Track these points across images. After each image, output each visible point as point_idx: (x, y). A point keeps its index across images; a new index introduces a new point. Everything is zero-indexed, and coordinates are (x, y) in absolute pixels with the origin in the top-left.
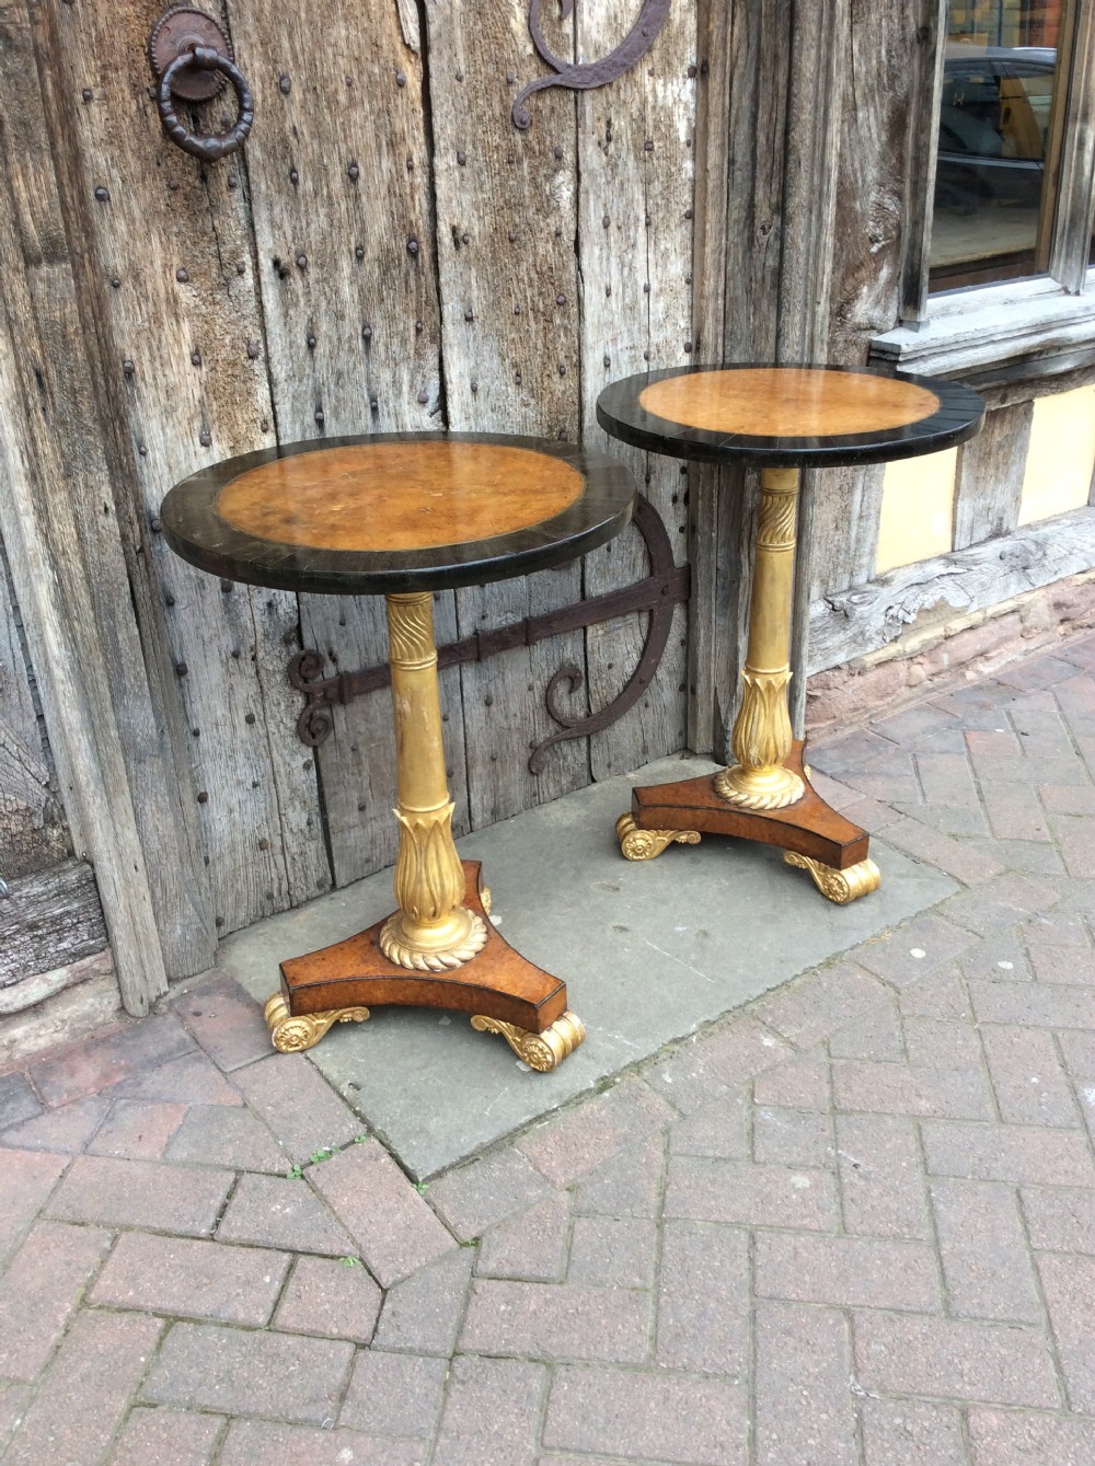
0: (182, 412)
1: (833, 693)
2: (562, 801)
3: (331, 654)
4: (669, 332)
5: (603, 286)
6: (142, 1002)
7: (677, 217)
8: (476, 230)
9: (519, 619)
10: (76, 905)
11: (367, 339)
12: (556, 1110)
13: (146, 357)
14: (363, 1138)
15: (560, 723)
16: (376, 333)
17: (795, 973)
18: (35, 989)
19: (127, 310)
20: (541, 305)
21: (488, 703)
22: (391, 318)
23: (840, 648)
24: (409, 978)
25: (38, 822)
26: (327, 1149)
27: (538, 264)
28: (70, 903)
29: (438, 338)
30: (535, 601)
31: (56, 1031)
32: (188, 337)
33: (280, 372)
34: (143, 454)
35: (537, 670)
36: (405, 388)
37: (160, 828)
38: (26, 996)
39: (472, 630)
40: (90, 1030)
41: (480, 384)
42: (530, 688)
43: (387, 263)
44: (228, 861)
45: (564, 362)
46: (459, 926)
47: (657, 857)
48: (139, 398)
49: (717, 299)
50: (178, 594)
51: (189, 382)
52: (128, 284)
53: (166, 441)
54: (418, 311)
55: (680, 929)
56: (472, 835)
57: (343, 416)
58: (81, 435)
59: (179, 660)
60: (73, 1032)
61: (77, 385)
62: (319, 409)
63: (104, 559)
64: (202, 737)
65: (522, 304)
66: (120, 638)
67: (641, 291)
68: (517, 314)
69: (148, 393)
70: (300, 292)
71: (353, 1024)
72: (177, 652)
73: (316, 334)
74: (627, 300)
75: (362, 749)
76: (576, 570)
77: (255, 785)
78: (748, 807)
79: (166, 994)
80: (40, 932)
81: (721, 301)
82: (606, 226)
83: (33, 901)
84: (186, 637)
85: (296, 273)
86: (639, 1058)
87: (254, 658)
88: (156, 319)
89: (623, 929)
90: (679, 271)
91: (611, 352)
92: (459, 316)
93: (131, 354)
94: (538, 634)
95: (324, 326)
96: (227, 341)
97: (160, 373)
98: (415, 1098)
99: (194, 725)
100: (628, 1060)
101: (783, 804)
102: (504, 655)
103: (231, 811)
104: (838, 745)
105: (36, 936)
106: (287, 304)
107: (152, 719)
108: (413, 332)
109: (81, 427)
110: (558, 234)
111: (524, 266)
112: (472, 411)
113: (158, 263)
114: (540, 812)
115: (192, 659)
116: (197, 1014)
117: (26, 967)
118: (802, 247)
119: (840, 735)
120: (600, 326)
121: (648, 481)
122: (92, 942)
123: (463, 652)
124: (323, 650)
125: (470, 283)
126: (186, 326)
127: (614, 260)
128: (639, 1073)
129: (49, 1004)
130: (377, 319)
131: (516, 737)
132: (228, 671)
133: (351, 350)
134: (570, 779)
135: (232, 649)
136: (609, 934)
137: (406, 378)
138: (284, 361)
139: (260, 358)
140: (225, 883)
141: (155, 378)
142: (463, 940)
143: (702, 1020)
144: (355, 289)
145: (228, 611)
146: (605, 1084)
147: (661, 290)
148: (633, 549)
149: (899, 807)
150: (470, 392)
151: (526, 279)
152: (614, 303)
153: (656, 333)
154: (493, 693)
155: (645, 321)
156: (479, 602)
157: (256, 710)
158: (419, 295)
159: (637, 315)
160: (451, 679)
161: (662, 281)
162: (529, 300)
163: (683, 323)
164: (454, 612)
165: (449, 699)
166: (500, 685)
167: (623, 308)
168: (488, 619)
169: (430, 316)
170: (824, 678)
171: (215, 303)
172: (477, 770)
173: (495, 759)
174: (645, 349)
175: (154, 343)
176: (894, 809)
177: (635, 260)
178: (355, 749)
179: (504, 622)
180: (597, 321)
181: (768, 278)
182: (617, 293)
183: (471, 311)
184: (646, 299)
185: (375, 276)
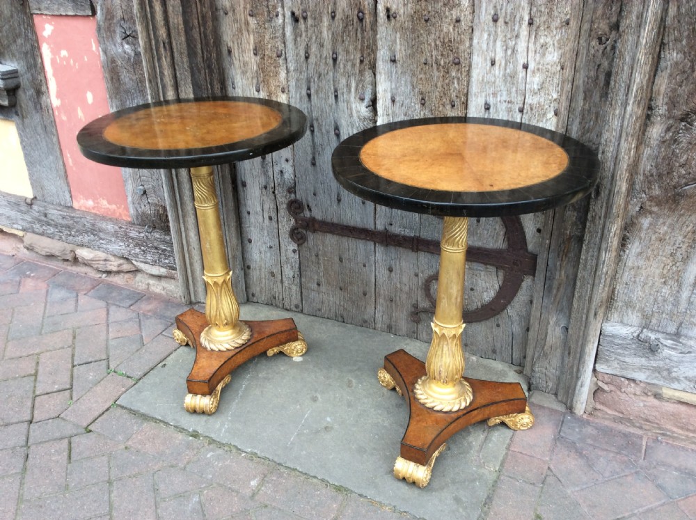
0: (249, 75)
1: (624, 396)
3: (308, 206)
4: (542, 99)
5: (488, 58)
6: (184, 298)
7: (557, 23)
8: (402, 11)
9: (412, 235)
11: (335, 60)
12: (172, 425)
13: (236, 47)
14: (134, 379)
16: (340, 57)
17: (317, 475)
19: (229, 25)
20: (442, 63)
21: (391, 270)
22: (347, 52)
23: (640, 369)
26: (125, 373)
27: (441, 37)
28: (167, 247)
29: (373, 68)
30: (423, 229)
31: (162, 290)
32: (252, 42)
33: (292, 67)
34: (234, 88)
35: (422, 268)
36: (353, 90)
38: (152, 271)
39: (383, 228)
40: (171, 296)
41: (397, 99)
42: (416, 275)
43: (347, 22)
44: (258, 272)
45: (455, 98)
48: (233, 64)
51: (253, 61)
52: (230, 14)
53: (242, 85)
54: (362, 51)
55: (327, 419)
56: (375, 331)
57: (320, 95)
59: (244, 180)
60: (166, 294)
62: (309, 89)
64: (252, 216)
65: (429, 59)
67: (520, 67)
68: (425, 64)
69: (236, 62)
70: (303, 30)
72: (243, 176)
73: (309, 52)
74: (508, 71)
75: (321, 258)
77: (271, 247)
80: (159, 252)
82: (495, 20)
84: (246, 173)
85: (302, 21)
87: (274, 193)
88: (240, 31)
89: (315, 400)
90: (555, 58)
91: (491, 101)
92: (387, 58)
93: (230, 44)
94: (420, 248)
95: (314, 49)
96: (269, 46)
97: (241, 55)
98: (161, 383)
99: (248, 209)
100: (212, 435)
101: (428, 405)
102: (401, 250)
103: (261, 253)
106: (297, 35)
108: (358, 61)
110: (458, 21)
111: (432, 37)
112: (390, 112)
113: (242, 6)
115: (249, 181)
117: (155, 261)
120: (483, 83)
124: (305, 203)
125: (396, 41)
126: (252, 37)
127: (499, 44)
128: (210, 444)
129: (161, 279)
130: (340, 50)
131: (404, 296)
132: (262, 193)
133: (326, 64)
135: (264, 184)
136: (309, 396)
137: (353, 85)
138: (293, 61)
139: (282, 58)
140: (256, 281)
141: (239, 56)
143: (256, 451)
144: (330, 33)
145: (263, 167)
146: (195, 435)
147: (538, 69)
148: (497, 228)
149: (551, 480)
150: (390, 101)
151: (433, 44)
152: (497, 71)
153: (531, 97)
154: (393, 266)
155: (522, 87)
156: (388, 215)
157: (273, 215)
158: (363, 42)
159: (515, 82)
160: (369, 247)
161: (539, 63)
162: (434, 58)
163: (555, 96)
164: (372, 214)
165: (367, 257)
166: (398, 263)
167: (504, 75)
168: (393, 226)
169: (369, 55)
170: (618, 381)
171: (265, 28)
172: (381, 301)
173: (392, 301)
174: (521, 105)
175: (239, 41)
176: (545, 478)
177: (517, 46)
178: (317, 256)
179: (403, 233)
180: (481, 79)
181: (602, 77)
182: (500, 65)
183: (395, 56)
184: (524, 73)
185: (340, 28)
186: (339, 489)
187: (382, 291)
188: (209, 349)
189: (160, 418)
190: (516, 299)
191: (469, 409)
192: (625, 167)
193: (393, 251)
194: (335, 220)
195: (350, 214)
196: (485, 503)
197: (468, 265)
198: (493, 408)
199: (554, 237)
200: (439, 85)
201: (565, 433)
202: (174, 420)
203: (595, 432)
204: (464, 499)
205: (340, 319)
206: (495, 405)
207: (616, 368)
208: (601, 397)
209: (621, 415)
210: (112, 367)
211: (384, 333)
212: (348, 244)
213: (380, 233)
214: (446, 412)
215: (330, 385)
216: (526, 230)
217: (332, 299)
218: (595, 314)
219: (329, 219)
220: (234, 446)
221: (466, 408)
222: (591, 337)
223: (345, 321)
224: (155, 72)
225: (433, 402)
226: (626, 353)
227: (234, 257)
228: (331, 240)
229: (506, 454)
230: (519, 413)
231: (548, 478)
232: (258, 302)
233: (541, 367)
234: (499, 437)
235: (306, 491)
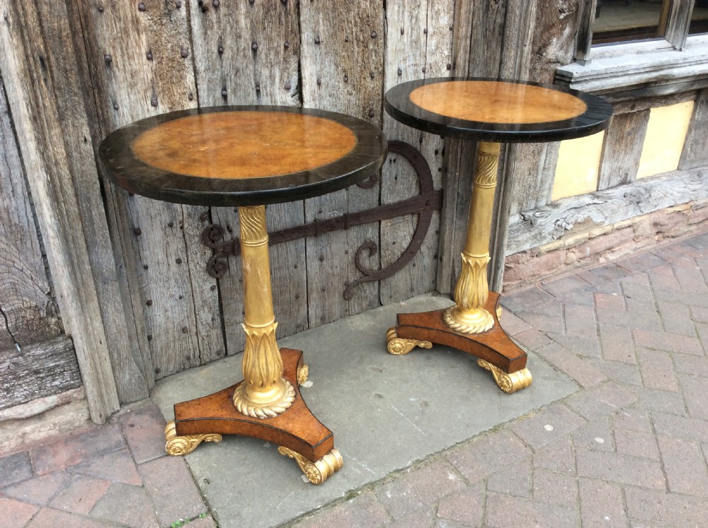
0: (140, 87)
1: (521, 266)
2: (362, 315)
3: (228, 228)
4: (438, 57)
5: (399, 28)
6: (101, 416)
9: (341, 214)
10: (62, 362)
11: (255, 51)
12: (320, 509)
13: (119, 53)
14: (204, 515)
15: (363, 273)
16: (260, 47)
17: (474, 434)
18: (37, 406)
19: (108, 26)
20: (361, 38)
21: (321, 259)
22: (270, 40)
23: (526, 241)
24: (244, 421)
25: (43, 314)
26: (182, 520)
27: (360, 13)
28: (59, 361)
29: (297, 52)
30: (351, 205)
31: (50, 429)
32: (145, 43)
33: (201, 66)
34: (116, 109)
35: (351, 243)
36: (277, 80)
37: (117, 321)
38: (32, 410)
39: (313, 219)
40: (70, 429)
41: (323, 81)
42: (346, 253)
43: (268, 7)
44: (163, 338)
45: (374, 71)
46: (278, 392)
47: (407, 354)
48: (114, 76)
49: (466, 40)
51: (146, 70)
52: (108, 10)
53: (130, 102)
54: (286, 36)
55: (412, 399)
56: (309, 331)
57: (238, 94)
58: (71, 96)
59: (136, 226)
60: (60, 430)
61: (68, 67)
63: (84, 168)
64: (150, 270)
65: (350, 36)
66: (94, 214)
67: (422, 33)
68: (346, 41)
69: (120, 75)
70: (214, 21)
71: (212, 443)
72: (135, 221)
73: (224, 46)
74: (413, 37)
76: (376, 189)
77: (181, 298)
78: (460, 331)
79: (118, 411)
80: (41, 375)
81: (468, 41)
83: (37, 358)
84: (140, 214)
85: (212, 10)
86: (374, 480)
87: (182, 228)
88: (125, 31)
89: (380, 396)
90: (445, 22)
91: (402, 66)
92: (311, 41)
93: (109, 51)
94: (351, 223)
95: (229, 42)
96: (169, 47)
97: (127, 63)
98: (239, 492)
99: (145, 263)
100: (367, 481)
102: (331, 234)
103: (166, 311)
104: (521, 295)
105: (40, 377)
106: (206, 27)
107: (113, 260)
108: (282, 48)
109: (70, 91)
111: (352, 14)
112: (317, 96)
114: (348, 320)
115: (144, 225)
116: (132, 426)
117: (33, 394)
118: (518, 12)
119: (523, 289)
120: (396, 51)
121: (421, 141)
122: (72, 382)
123: (307, 231)
124: (224, 225)
125: (318, 22)
126: (143, 37)
127: (407, 14)
128: (372, 489)
129: (47, 414)
130: (261, 38)
131: (337, 279)
132: (165, 234)
133: (245, 56)
134: (367, 303)
135: (168, 221)
136: (371, 398)
137: (278, 75)
138: (203, 60)
139: (189, 57)
140: (162, 350)
141: (124, 66)
142: (279, 400)
143: (415, 459)
144: (248, 20)
146: (351, 495)
147: (434, 33)
148: (411, 179)
149: (550, 335)
150: (316, 85)
151: (353, 21)
152: (406, 39)
153: (430, 57)
154: (324, 254)
155: (424, 50)
156: (318, 204)
157: (183, 256)
158: (287, 26)
159: (419, 46)
160: (299, 245)
161: (435, 27)
162: (354, 34)
165: (298, 256)
166: (328, 250)
167: (411, 42)
168: (323, 213)
169: (294, 40)
170: (517, 257)
171: (162, 25)
172: (314, 295)
173: (324, 290)
174: (423, 66)
175: (124, 46)
176: (547, 336)
177: (419, 15)
179: (332, 216)
180: (394, 48)
181: (498, 29)
182: (408, 33)
183: (319, 38)
184: (425, 37)
185: (261, 14)
187: (314, 285)
193: (323, 239)
195: (277, 218)
197: (390, 222)
207: (514, 248)
209: (520, 281)
211: (322, 327)
212: (276, 251)
213: (310, 226)
220: (394, 471)
232: (164, 377)
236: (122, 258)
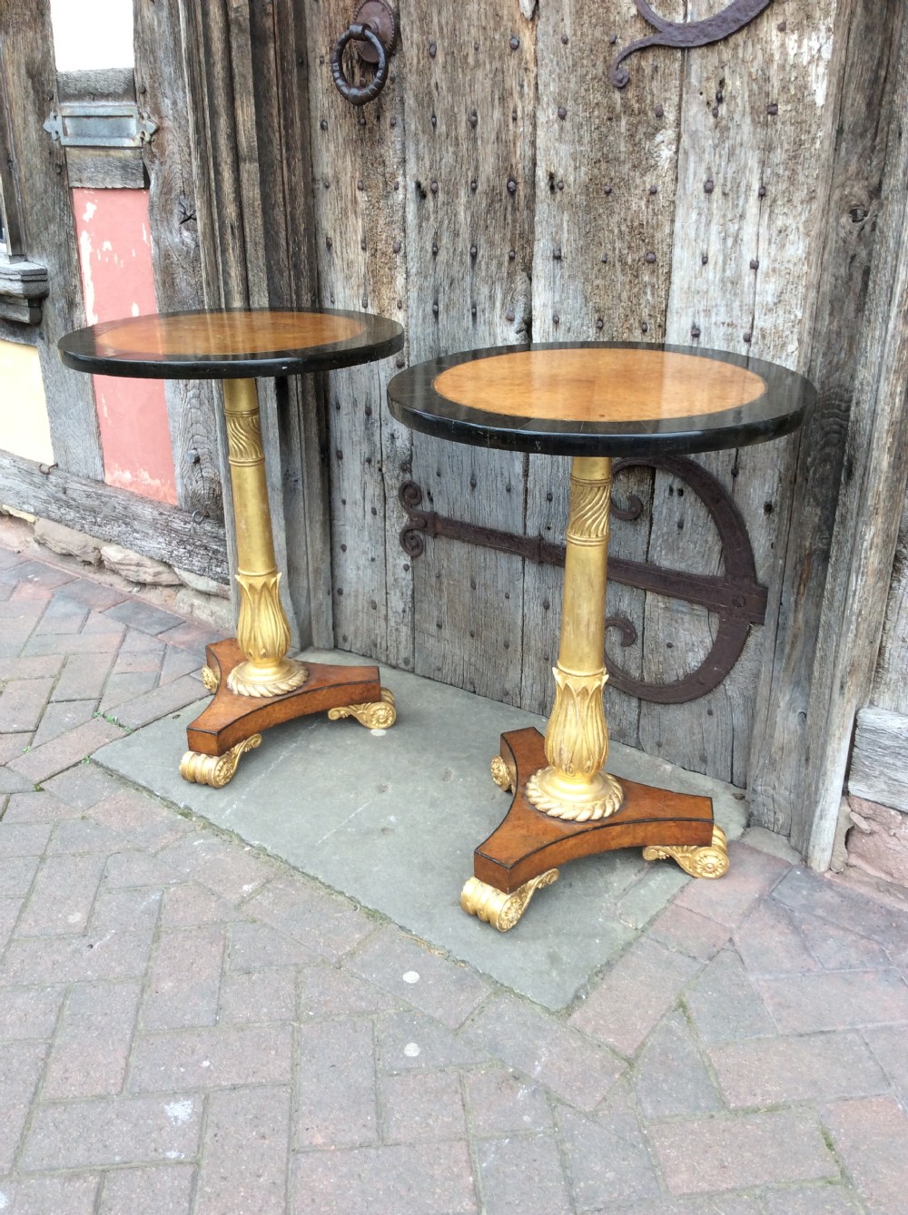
0: (354, 281)
3: (429, 493)
5: (698, 252)
7: (801, 194)
8: (572, 179)
11: (474, 256)
13: (338, 238)
16: (481, 253)
19: (331, 204)
20: (630, 261)
21: (546, 607)
22: (491, 244)
27: (629, 218)
29: (528, 269)
31: (210, 616)
32: (361, 230)
33: (413, 268)
34: (333, 303)
36: (498, 304)
39: (536, 533)
41: (562, 319)
43: (493, 195)
44: (353, 601)
45: (646, 318)
48: (334, 264)
50: (343, 404)
51: (360, 259)
52: (333, 187)
53: (344, 296)
54: (512, 242)
57: (451, 313)
59: (340, 448)
60: (215, 622)
62: (436, 303)
64: (348, 508)
65: (610, 253)
67: (746, 267)
68: (605, 262)
69: (338, 262)
70: (431, 210)
72: (339, 442)
73: (439, 244)
74: (728, 273)
75: (445, 581)
76: (644, 529)
77: (373, 560)
80: (209, 554)
82: (709, 191)
83: (206, 534)
84: (343, 434)
85: (430, 196)
87: (380, 470)
88: (344, 212)
90: (800, 252)
91: (702, 322)
92: (549, 253)
93: (331, 234)
95: (445, 240)
96: (384, 237)
97: (345, 250)
99: (344, 496)
103: (358, 568)
105: (207, 555)
106: (422, 218)
108: (507, 258)
110: (653, 192)
111: (616, 218)
112: (551, 339)
113: (349, 175)
115: (346, 452)
117: (204, 569)
120: (691, 292)
121: (735, 474)
124: (423, 487)
125: (562, 224)
126: (360, 222)
127: (714, 228)
128: (204, 827)
129: (210, 598)
130: (482, 241)
132: (364, 470)
133: (462, 263)
135: (367, 455)
137: (499, 296)
138: (415, 260)
139: (401, 254)
141: (342, 253)
144: (469, 214)
145: (367, 428)
147: (774, 270)
148: (710, 539)
149: (726, 957)
150: (551, 322)
151: (616, 231)
152: (711, 273)
153: (762, 316)
154: (550, 600)
155: (748, 299)
156: (545, 511)
157: (379, 507)
158: (514, 227)
159: (738, 291)
160: (514, 565)
161: (775, 260)
162: (617, 252)
163: (800, 315)
164: (521, 509)
165: (512, 582)
166: (557, 597)
167: (722, 281)
168: (552, 531)
169: (523, 248)
170: (885, 814)
171: (379, 208)
172: (531, 658)
173: (547, 659)
174: (748, 331)
175: (343, 230)
176: (718, 952)
177: (741, 232)
178: (439, 577)
180: (686, 286)
181: (858, 276)
182: (716, 263)
183: (560, 250)
184: (752, 276)
185: (484, 205)
186: (372, 914)
187: (533, 642)
188: (236, 692)
189: (144, 784)
190: (738, 666)
191: (607, 822)
192: (886, 427)
193: (550, 574)
194: (467, 519)
195: (488, 509)
196: (600, 972)
197: (664, 603)
198: (652, 828)
199: (790, 553)
200: (625, 295)
201: (780, 893)
202: (163, 788)
203: (837, 900)
204: (564, 958)
205: (469, 686)
206: (654, 824)
207: (882, 790)
208: (859, 845)
209: (889, 879)
210: (102, 710)
211: (533, 715)
212: (485, 559)
213: (530, 541)
214: (566, 821)
215: (413, 773)
216: (755, 545)
217: (458, 651)
218: (842, 687)
219: (457, 517)
220: (237, 835)
221: (602, 818)
222: (835, 727)
223: (477, 690)
224: (217, 270)
225: (549, 802)
226: (899, 763)
227: (317, 571)
228: (459, 550)
229: (665, 908)
230: (701, 846)
231: (721, 953)
232: (350, 651)
233: (766, 785)
234: (663, 881)
235: (322, 909)
236: (300, 472)
